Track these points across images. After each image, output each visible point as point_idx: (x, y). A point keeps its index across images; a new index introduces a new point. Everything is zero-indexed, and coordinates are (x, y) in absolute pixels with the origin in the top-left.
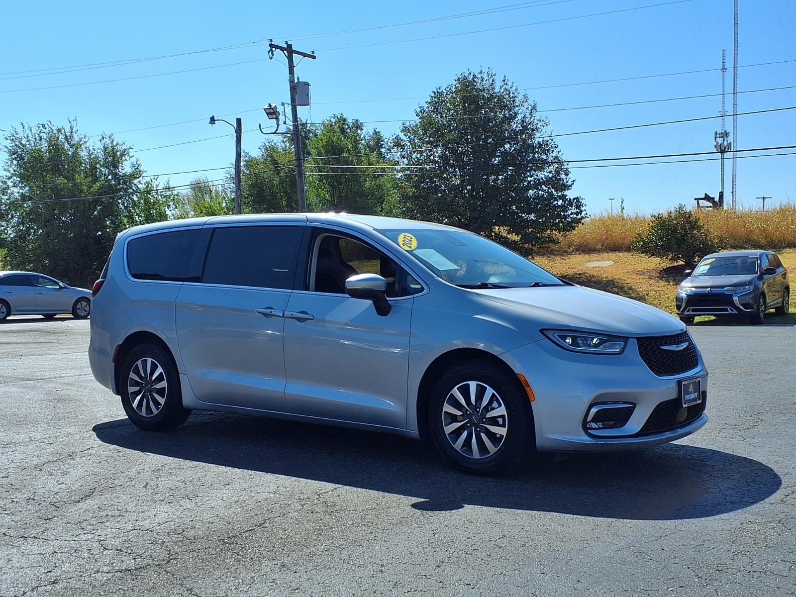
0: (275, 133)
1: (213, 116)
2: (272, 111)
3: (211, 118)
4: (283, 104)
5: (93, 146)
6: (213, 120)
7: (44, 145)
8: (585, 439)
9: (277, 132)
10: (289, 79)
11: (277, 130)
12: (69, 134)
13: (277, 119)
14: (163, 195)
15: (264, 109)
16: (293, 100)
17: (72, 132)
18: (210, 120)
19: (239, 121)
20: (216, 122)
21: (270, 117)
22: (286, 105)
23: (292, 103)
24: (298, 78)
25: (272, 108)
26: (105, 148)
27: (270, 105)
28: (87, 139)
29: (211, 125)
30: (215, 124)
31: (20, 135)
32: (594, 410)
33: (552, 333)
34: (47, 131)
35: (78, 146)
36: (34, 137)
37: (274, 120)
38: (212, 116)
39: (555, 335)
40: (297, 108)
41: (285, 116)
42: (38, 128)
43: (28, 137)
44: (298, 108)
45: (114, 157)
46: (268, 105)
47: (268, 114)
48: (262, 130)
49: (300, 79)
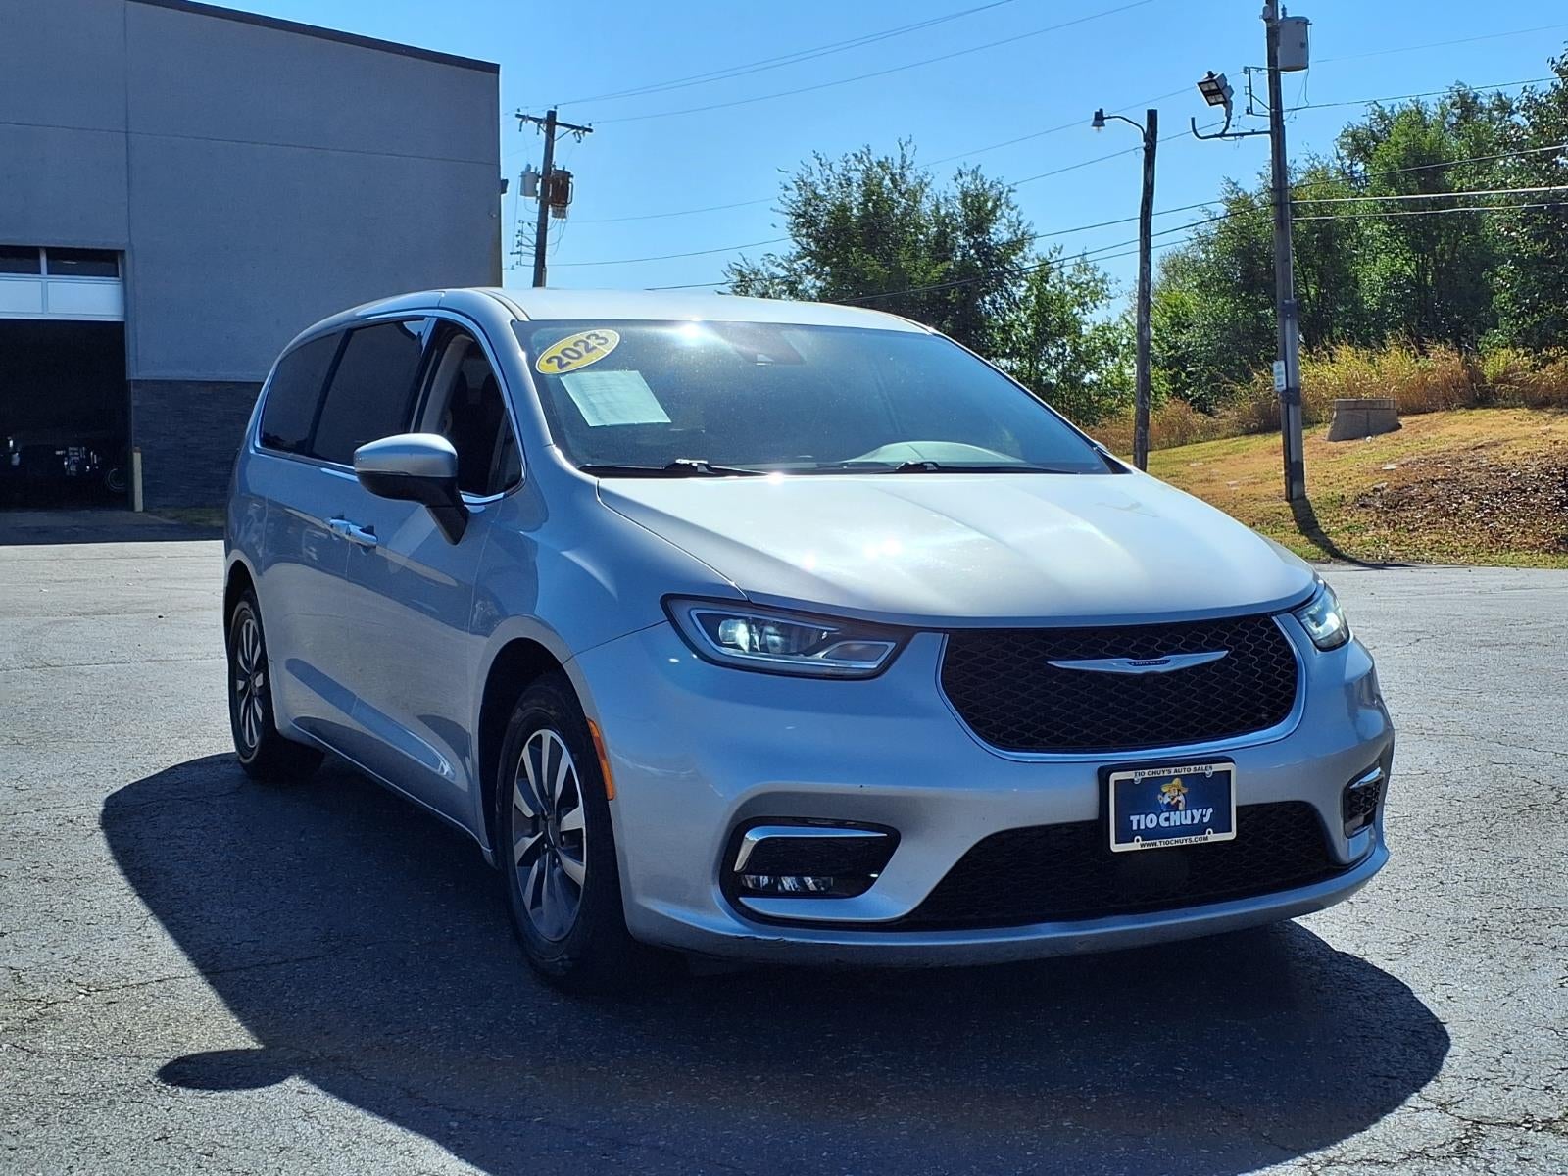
0: (1222, 135)
1: (1101, 110)
2: (1214, 87)
3: (1096, 113)
4: (1247, 70)
5: (945, 192)
6: (1099, 118)
7: (857, 196)
8: (719, 921)
9: (1227, 133)
10: (1262, 13)
11: (1227, 128)
12: (898, 170)
13: (1227, 103)
14: (1073, 283)
15: (1200, 84)
16: (1272, 59)
17: (902, 167)
18: (1093, 117)
19: (1152, 116)
20: (1105, 121)
21: (1213, 101)
22: (1253, 71)
23: (1269, 65)
24: (1284, 9)
25: (1214, 81)
26: (965, 195)
27: (1211, 74)
28: (929, 178)
29: (1095, 128)
30: (1103, 125)
31: (817, 178)
32: (752, 837)
33: (688, 608)
34: (862, 167)
35: (914, 195)
36: (837, 182)
37: (1221, 105)
38: (1098, 110)
39: (694, 613)
40: (1282, 76)
41: (1251, 96)
42: (844, 164)
43: (828, 181)
44: (1285, 76)
45: (979, 211)
46: (1207, 76)
47: (1207, 94)
48: (1198, 132)
49: (1287, 11)
